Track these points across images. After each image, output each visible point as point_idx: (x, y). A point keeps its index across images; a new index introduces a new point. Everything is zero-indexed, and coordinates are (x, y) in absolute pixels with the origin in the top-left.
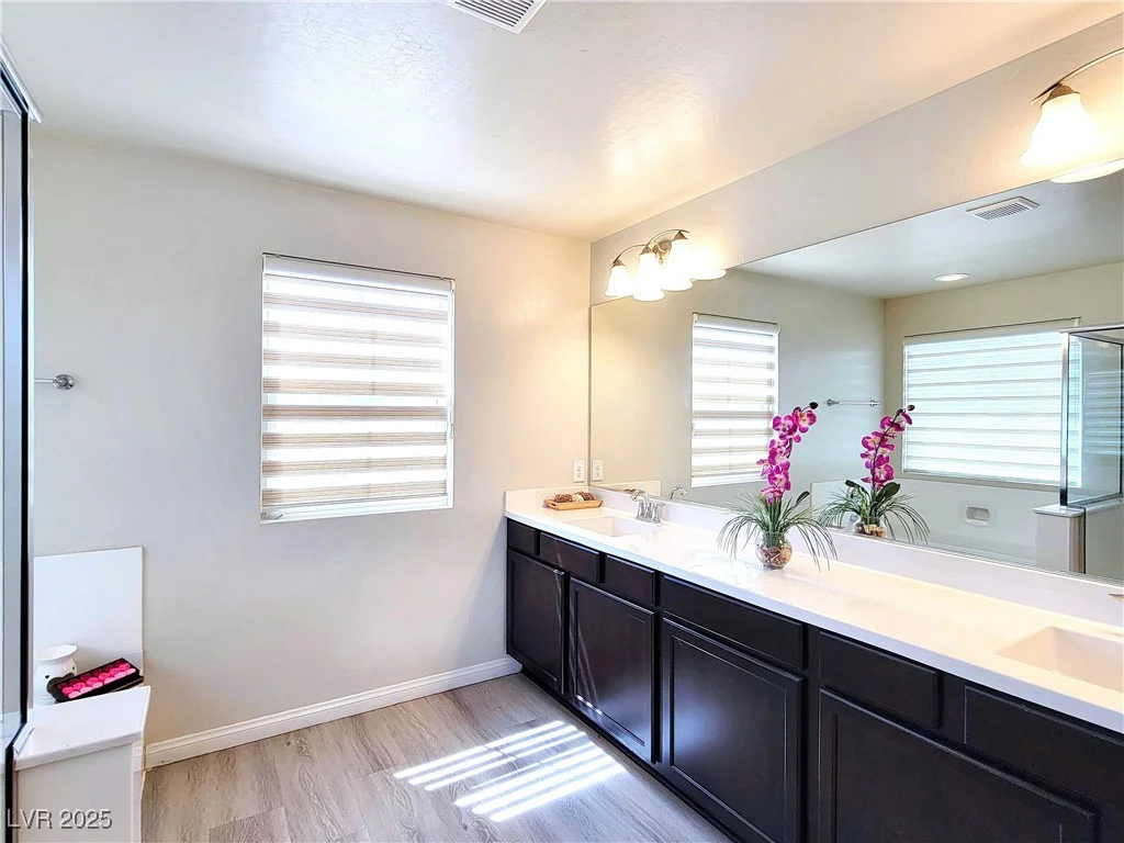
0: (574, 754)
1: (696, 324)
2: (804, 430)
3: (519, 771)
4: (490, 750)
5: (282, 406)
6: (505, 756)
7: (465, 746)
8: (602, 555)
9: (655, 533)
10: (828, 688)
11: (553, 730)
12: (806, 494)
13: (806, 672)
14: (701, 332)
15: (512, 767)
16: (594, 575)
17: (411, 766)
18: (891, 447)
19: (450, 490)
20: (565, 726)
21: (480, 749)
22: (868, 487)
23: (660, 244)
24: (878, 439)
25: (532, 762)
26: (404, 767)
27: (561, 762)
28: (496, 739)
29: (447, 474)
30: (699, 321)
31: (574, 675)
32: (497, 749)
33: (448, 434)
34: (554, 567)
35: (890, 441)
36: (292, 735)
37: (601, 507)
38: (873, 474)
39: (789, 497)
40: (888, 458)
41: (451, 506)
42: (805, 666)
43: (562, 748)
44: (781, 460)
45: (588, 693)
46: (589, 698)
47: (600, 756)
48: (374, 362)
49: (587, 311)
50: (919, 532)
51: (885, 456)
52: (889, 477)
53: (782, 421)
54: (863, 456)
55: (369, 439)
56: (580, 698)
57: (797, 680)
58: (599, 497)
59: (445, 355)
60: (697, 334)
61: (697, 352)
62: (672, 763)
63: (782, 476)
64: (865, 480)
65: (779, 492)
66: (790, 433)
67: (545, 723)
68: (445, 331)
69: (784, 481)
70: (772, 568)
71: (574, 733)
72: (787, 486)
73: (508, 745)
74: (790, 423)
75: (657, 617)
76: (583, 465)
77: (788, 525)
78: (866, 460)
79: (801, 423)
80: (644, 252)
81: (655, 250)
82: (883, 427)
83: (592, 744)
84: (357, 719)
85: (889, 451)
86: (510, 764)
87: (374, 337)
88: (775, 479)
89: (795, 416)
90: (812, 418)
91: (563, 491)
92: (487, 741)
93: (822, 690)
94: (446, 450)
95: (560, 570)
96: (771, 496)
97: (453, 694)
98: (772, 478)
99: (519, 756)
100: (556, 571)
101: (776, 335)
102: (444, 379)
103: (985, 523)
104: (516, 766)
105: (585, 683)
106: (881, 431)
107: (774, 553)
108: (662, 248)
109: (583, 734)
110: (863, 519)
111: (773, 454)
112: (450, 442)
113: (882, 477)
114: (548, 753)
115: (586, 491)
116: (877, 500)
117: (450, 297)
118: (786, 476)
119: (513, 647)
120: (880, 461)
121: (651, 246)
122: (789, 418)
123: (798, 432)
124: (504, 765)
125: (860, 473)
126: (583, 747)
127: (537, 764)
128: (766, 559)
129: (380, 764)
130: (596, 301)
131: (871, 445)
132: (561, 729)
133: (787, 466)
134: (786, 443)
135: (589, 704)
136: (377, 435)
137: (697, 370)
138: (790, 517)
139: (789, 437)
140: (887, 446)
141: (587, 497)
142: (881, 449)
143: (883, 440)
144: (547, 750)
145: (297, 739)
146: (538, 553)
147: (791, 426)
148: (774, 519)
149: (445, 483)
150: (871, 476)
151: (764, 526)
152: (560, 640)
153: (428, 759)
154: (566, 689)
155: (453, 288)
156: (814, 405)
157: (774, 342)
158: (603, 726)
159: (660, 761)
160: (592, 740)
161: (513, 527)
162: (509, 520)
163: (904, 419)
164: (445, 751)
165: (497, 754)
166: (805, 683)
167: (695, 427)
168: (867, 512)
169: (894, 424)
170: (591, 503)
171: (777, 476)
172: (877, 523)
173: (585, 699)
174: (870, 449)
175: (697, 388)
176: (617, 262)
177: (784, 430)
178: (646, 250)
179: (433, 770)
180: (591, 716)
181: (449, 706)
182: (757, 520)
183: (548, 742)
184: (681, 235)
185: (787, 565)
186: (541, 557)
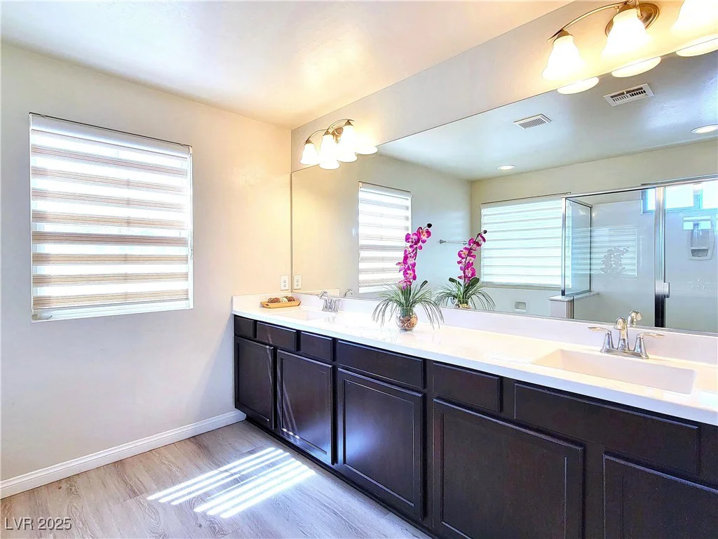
0: (281, 467)
1: (361, 189)
2: (424, 242)
3: (242, 483)
4: (222, 472)
5: (50, 233)
6: (232, 475)
7: (202, 471)
8: (298, 332)
9: (334, 318)
10: (437, 398)
11: (267, 454)
12: (426, 282)
13: (425, 391)
14: (365, 194)
15: (236, 481)
16: (293, 347)
17: (160, 491)
18: (474, 256)
19: (191, 296)
20: (275, 451)
21: (215, 472)
22: (462, 281)
23: (336, 130)
24: (466, 252)
25: (251, 476)
26: (154, 492)
27: (272, 473)
28: (226, 465)
29: (188, 285)
30: (363, 187)
31: (280, 415)
32: (226, 471)
33: (189, 256)
34: (267, 345)
35: (474, 253)
36: (63, 481)
37: (300, 306)
38: (464, 273)
39: (415, 285)
40: (472, 263)
41: (192, 307)
42: (425, 387)
43: (273, 464)
44: (410, 261)
45: (290, 426)
46: (291, 429)
47: (299, 466)
48: (128, 203)
49: (289, 175)
50: (490, 306)
51: (471, 262)
52: (473, 274)
53: (411, 236)
54: (459, 262)
55: (126, 259)
56: (285, 430)
57: (420, 395)
58: (298, 299)
59: (185, 199)
60: (362, 195)
61: (361, 207)
62: (345, 462)
63: (411, 272)
64: (460, 278)
65: (410, 282)
66: (416, 244)
67: (261, 450)
68: (186, 183)
69: (412, 275)
70: (406, 330)
71: (281, 454)
72: (414, 278)
73: (234, 467)
74: (416, 237)
75: (334, 369)
76: (287, 278)
77: (415, 302)
78: (460, 265)
79: (422, 236)
80: (325, 134)
81: (333, 134)
82: (470, 245)
83: (293, 459)
84: (119, 464)
85: (473, 259)
86: (236, 479)
87: (128, 184)
88: (407, 274)
89: (418, 234)
90: (429, 234)
91: (274, 296)
92: (219, 466)
93: (435, 400)
94: (188, 268)
95: (271, 346)
96: (405, 284)
97: (196, 439)
98: (405, 273)
99: (244, 473)
100: (267, 347)
101: (410, 199)
102: (185, 217)
103: (523, 311)
104: (239, 481)
105: (288, 420)
106: (469, 247)
107: (407, 322)
108: (337, 132)
109: (288, 454)
110: (459, 301)
111: (406, 258)
112: (191, 262)
113: (470, 275)
114: (263, 469)
115: (290, 296)
116: (467, 289)
117: (188, 159)
118: (414, 271)
119: (239, 403)
120: (469, 265)
121: (331, 131)
122: (416, 234)
123: (420, 243)
124: (231, 481)
125: (457, 272)
126: (288, 462)
127: (255, 477)
128: (402, 325)
129: (134, 492)
130: (295, 169)
131: (463, 256)
132: (273, 452)
133: (414, 265)
134: (413, 251)
135: (291, 433)
136: (132, 256)
137: (362, 218)
138: (416, 297)
139: (415, 246)
140: (473, 256)
141: (290, 300)
142: (468, 258)
143: (470, 252)
144: (262, 467)
145: (68, 484)
146: (255, 337)
147: (417, 240)
148: (407, 300)
149: (187, 291)
150: (463, 275)
151: (400, 304)
152: (271, 393)
153: (174, 484)
154: (276, 427)
155: (191, 152)
156: (429, 226)
157: (409, 203)
158: (301, 447)
159: (337, 463)
160: (293, 457)
161: (238, 320)
162: (235, 316)
163: (481, 239)
164: (187, 477)
165: (227, 474)
166: (424, 397)
167: (361, 255)
168: (461, 297)
169: (475, 243)
170: (293, 303)
171: (408, 272)
172: (467, 303)
173: (288, 430)
174: (463, 258)
175: (362, 230)
176: (308, 141)
177: (412, 242)
178: (327, 133)
179: (177, 491)
180: (292, 441)
181: (192, 447)
182: (396, 300)
183: (263, 462)
184: (349, 123)
185: (415, 329)
186: (257, 339)
